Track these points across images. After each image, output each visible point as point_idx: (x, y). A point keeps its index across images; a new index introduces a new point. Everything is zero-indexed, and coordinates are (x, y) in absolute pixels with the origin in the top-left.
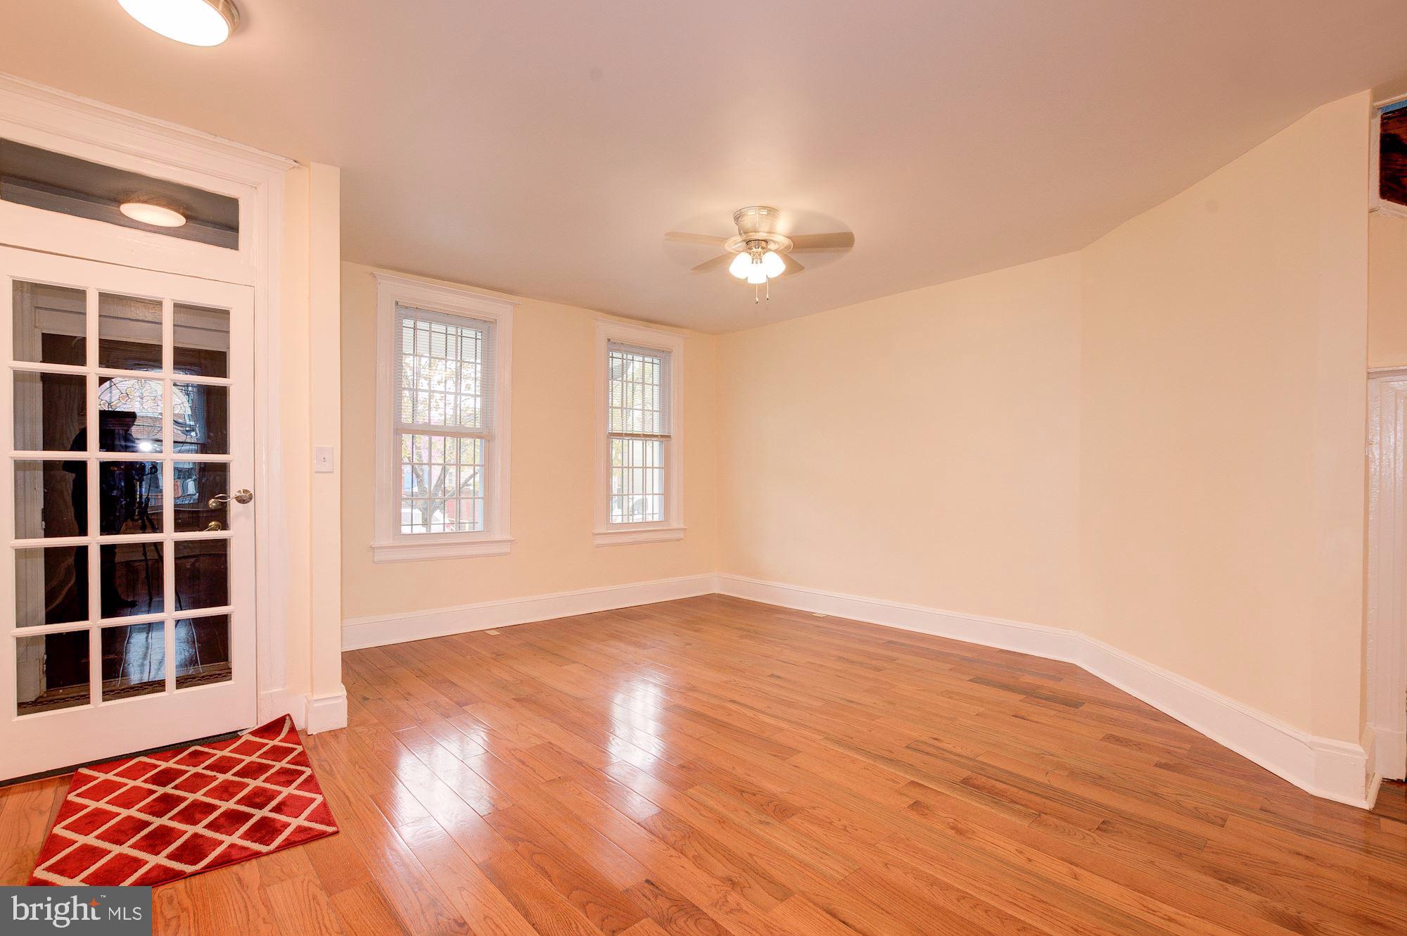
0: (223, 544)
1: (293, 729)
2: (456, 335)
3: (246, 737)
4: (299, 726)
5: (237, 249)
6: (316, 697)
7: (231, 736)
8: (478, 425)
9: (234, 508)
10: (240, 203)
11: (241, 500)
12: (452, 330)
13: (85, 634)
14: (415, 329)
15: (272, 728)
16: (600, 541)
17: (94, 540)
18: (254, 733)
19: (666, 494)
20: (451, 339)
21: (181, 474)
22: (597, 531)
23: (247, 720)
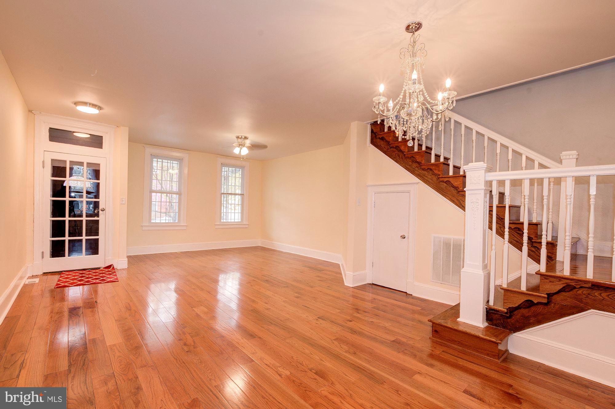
0: (98, 221)
1: (113, 268)
2: (170, 163)
3: (102, 269)
4: (115, 267)
5: (102, 149)
6: (119, 260)
7: (99, 268)
8: (177, 191)
9: (100, 212)
10: (103, 137)
11: (102, 210)
12: (169, 161)
13: (64, 241)
14: (157, 161)
15: (109, 267)
16: (217, 227)
17: (67, 219)
18: (103, 268)
19: (242, 213)
20: (169, 164)
21: (88, 203)
22: (216, 224)
23: (102, 265)
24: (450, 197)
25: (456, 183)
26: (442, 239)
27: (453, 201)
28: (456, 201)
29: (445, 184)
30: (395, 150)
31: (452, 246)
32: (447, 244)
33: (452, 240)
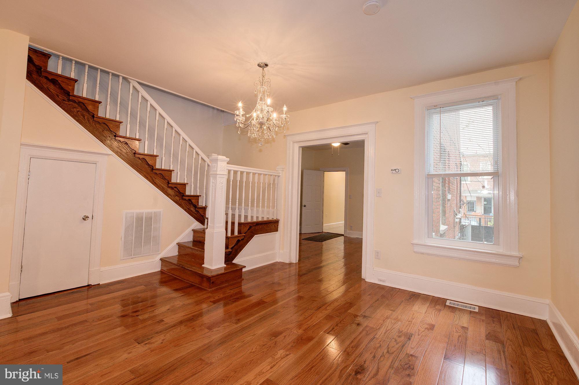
24: (145, 173)
25: (151, 162)
26: (135, 214)
27: (147, 178)
28: (149, 177)
29: (140, 161)
30: (77, 105)
31: (144, 219)
32: (139, 219)
33: (144, 214)
